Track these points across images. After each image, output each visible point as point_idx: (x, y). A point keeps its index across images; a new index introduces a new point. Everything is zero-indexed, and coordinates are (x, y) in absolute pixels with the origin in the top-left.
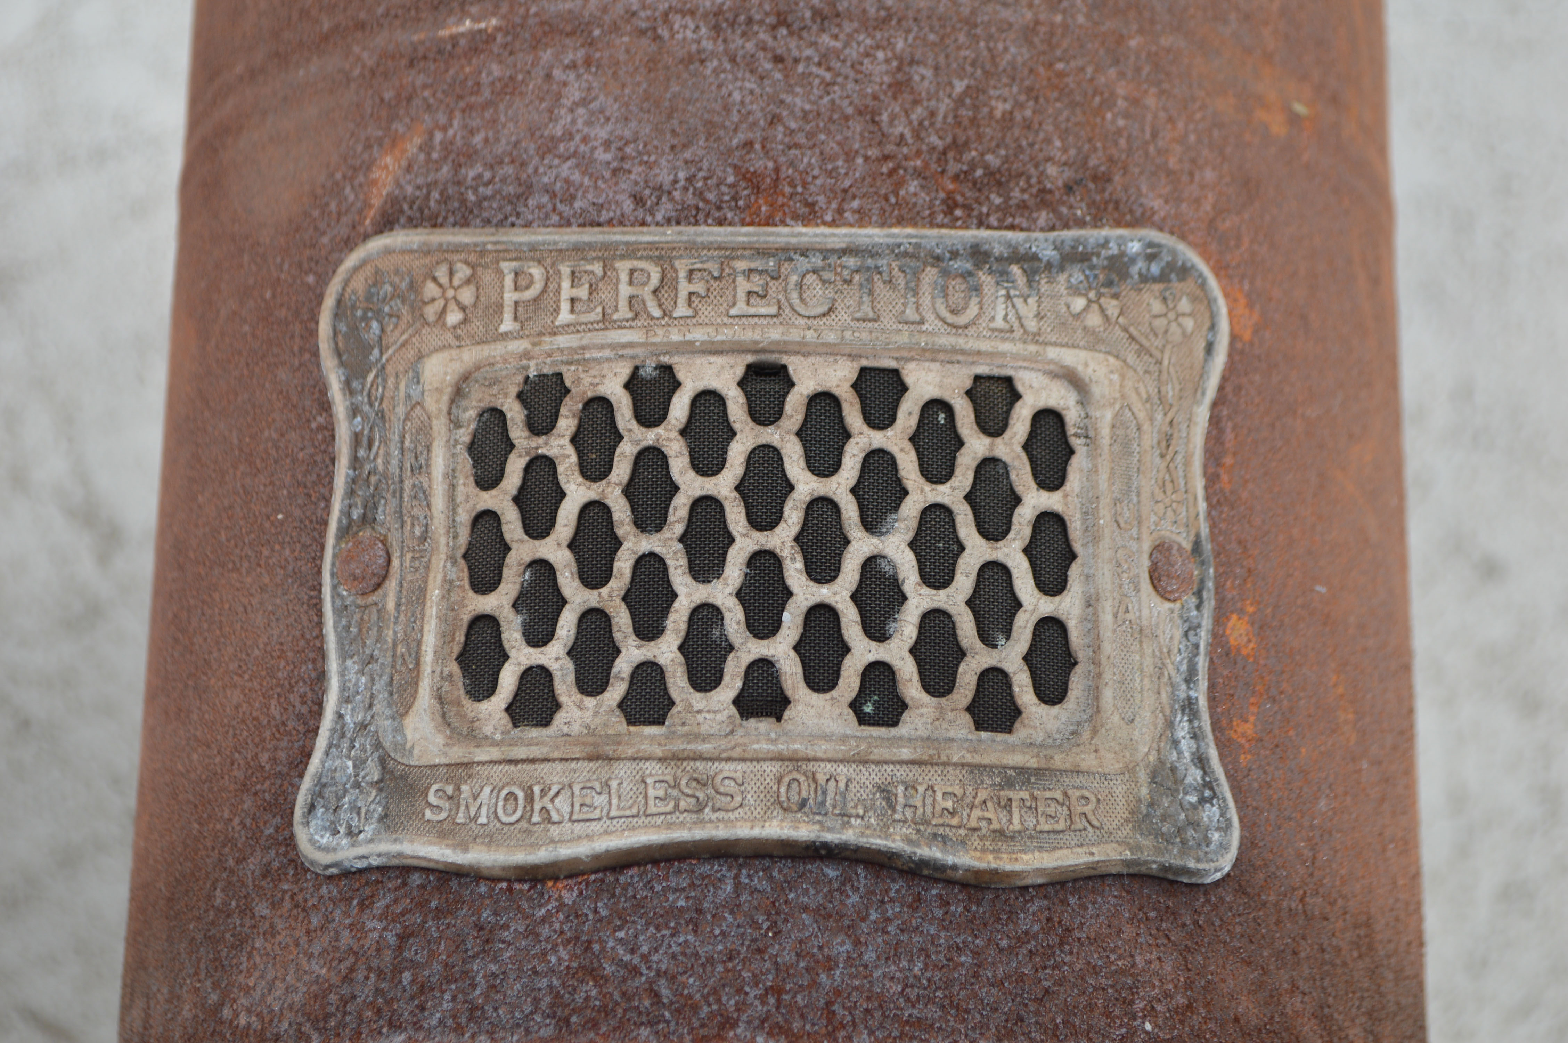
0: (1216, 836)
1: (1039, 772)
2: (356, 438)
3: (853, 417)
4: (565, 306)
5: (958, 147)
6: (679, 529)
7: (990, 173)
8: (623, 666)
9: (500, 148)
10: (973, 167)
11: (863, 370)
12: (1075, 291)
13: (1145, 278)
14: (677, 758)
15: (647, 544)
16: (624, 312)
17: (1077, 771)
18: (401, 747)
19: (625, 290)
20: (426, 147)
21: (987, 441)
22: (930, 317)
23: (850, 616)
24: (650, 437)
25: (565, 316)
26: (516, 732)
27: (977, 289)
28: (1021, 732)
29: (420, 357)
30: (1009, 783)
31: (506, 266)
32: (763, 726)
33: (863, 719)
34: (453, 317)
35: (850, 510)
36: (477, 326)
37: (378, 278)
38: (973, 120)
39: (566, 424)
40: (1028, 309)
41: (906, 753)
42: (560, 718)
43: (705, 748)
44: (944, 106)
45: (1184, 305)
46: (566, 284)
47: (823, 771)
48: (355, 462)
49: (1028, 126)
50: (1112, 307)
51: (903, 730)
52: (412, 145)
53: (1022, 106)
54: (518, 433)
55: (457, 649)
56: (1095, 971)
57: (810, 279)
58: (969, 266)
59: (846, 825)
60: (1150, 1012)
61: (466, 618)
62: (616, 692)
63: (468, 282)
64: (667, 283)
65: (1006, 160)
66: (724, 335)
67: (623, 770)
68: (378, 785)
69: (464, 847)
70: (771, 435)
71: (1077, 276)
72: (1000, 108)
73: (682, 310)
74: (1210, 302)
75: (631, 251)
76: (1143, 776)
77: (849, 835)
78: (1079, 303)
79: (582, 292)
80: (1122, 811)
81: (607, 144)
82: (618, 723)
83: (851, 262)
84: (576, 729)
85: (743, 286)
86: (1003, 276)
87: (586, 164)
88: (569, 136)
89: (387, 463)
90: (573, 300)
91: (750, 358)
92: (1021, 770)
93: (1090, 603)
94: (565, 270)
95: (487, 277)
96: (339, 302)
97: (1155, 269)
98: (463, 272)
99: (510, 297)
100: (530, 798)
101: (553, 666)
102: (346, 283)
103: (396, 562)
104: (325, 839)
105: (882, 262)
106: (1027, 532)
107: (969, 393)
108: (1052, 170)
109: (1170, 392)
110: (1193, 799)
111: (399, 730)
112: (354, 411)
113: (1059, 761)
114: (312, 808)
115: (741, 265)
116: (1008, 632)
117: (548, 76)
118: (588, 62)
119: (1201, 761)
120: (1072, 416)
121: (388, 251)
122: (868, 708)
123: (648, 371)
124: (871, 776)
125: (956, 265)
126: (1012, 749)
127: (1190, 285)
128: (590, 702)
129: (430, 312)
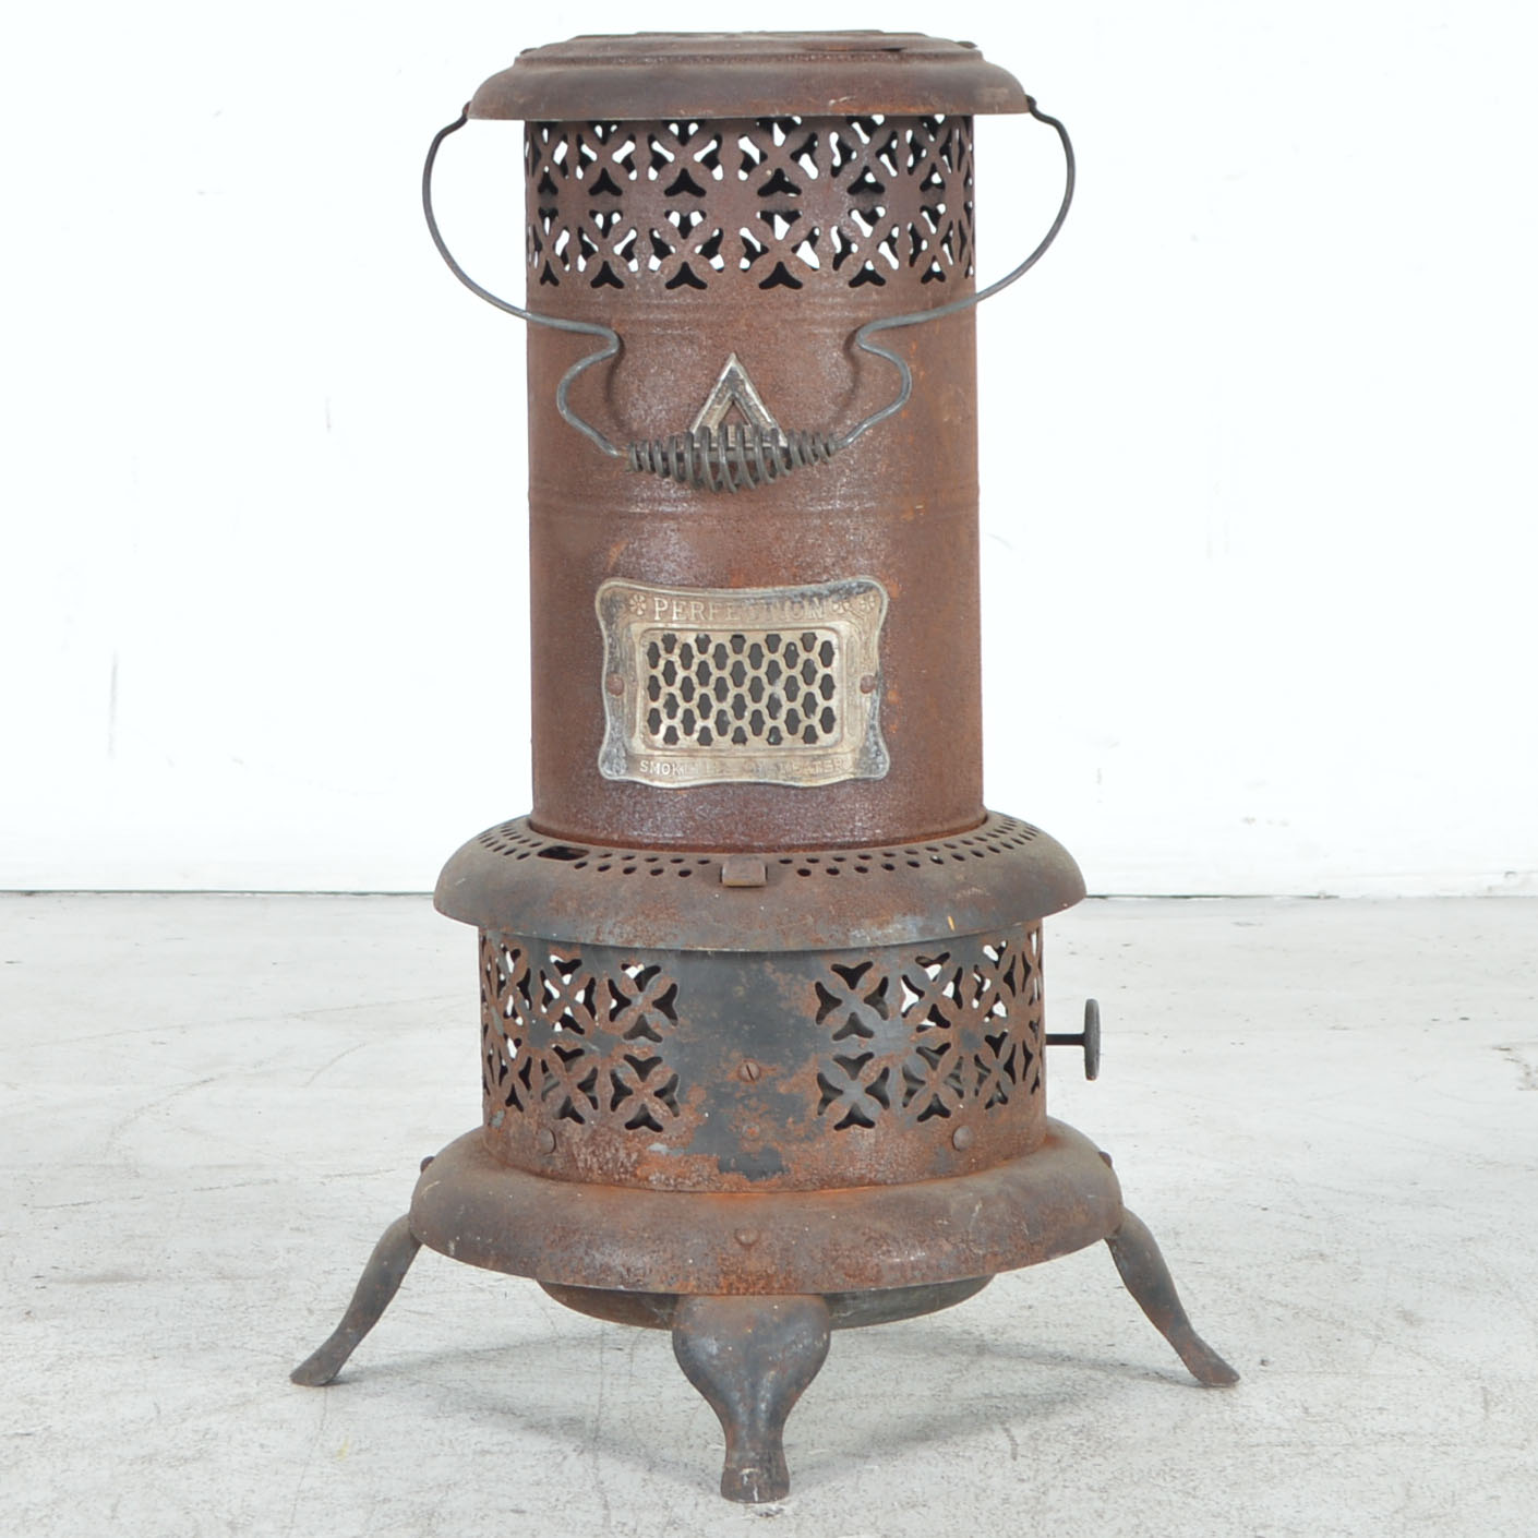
0: (881, 766)
1: (824, 755)
2: (611, 646)
3: (765, 650)
4: (675, 614)
5: (797, 556)
6: (713, 686)
7: (808, 564)
8: (698, 727)
9: (652, 555)
10: (802, 562)
11: (768, 636)
12: (834, 602)
13: (858, 593)
14: (715, 757)
15: (704, 690)
16: (693, 619)
17: (836, 753)
18: (631, 747)
19: (693, 611)
20: (627, 548)
21: (806, 654)
22: (788, 616)
23: (765, 712)
24: (703, 657)
25: (675, 618)
26: (666, 746)
27: (802, 607)
28: (818, 744)
29: (629, 624)
30: (814, 760)
31: (656, 599)
32: (739, 747)
33: (770, 743)
34: (640, 613)
35: (765, 680)
36: (647, 616)
37: (614, 594)
38: (802, 547)
39: (677, 651)
40: (819, 612)
41: (783, 754)
42: (679, 742)
43: (723, 754)
44: (792, 544)
45: (872, 599)
46: (675, 608)
47: (758, 760)
48: (611, 653)
49: (820, 546)
50: (846, 605)
51: (781, 746)
52: (623, 547)
53: (817, 540)
54: (662, 652)
55: (647, 718)
56: (842, 810)
57: (751, 608)
58: (800, 599)
59: (765, 776)
60: (860, 820)
61: (649, 709)
62: (696, 736)
63: (644, 602)
64: (706, 609)
65: (814, 558)
66: (725, 627)
67: (699, 760)
68: (626, 758)
69: (652, 780)
70: (739, 657)
71: (834, 597)
72: (810, 541)
73: (711, 619)
74: (881, 596)
75: (695, 598)
76: (858, 751)
77: (767, 780)
78: (836, 606)
79: (680, 610)
80: (850, 763)
81: (685, 558)
82: (697, 746)
83: (762, 601)
84: (684, 747)
85: (730, 610)
86: (811, 602)
87: (679, 565)
88: (673, 554)
89: (621, 655)
90: (678, 613)
91: (733, 633)
92: (819, 756)
93: (841, 701)
94: (675, 603)
95: (650, 601)
96: (602, 600)
97: (862, 590)
98: (642, 598)
99: (657, 609)
100: (671, 768)
101: (676, 726)
102: (603, 593)
103: (626, 688)
104: (609, 772)
105: (773, 601)
106: (820, 681)
107: (802, 640)
108: (828, 560)
109: (867, 628)
110: (874, 756)
111: (630, 742)
112: (610, 636)
113: (830, 751)
114: (604, 762)
115: (729, 604)
116: (813, 712)
117: (666, 533)
118: (679, 530)
119: (876, 743)
120: (835, 642)
121: (617, 586)
122: (772, 740)
123: (702, 635)
124: (772, 761)
125: (796, 600)
126: (815, 749)
127: (874, 592)
128: (688, 738)
129: (633, 609)
